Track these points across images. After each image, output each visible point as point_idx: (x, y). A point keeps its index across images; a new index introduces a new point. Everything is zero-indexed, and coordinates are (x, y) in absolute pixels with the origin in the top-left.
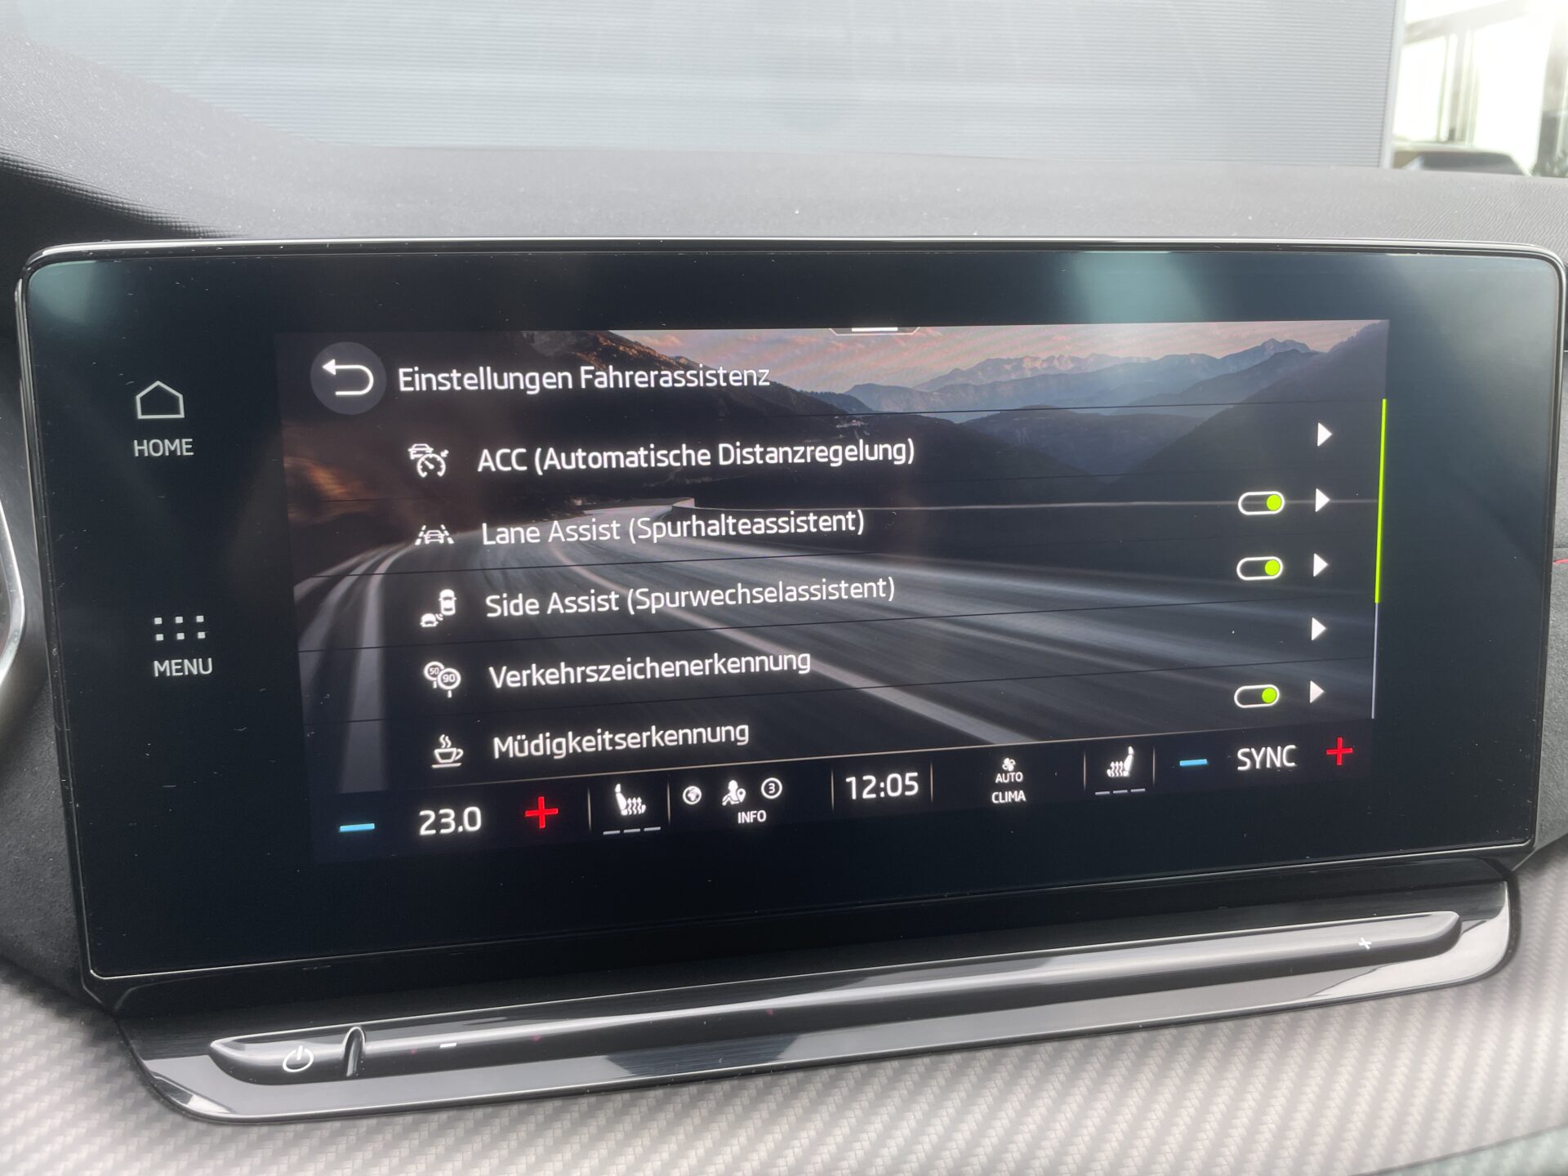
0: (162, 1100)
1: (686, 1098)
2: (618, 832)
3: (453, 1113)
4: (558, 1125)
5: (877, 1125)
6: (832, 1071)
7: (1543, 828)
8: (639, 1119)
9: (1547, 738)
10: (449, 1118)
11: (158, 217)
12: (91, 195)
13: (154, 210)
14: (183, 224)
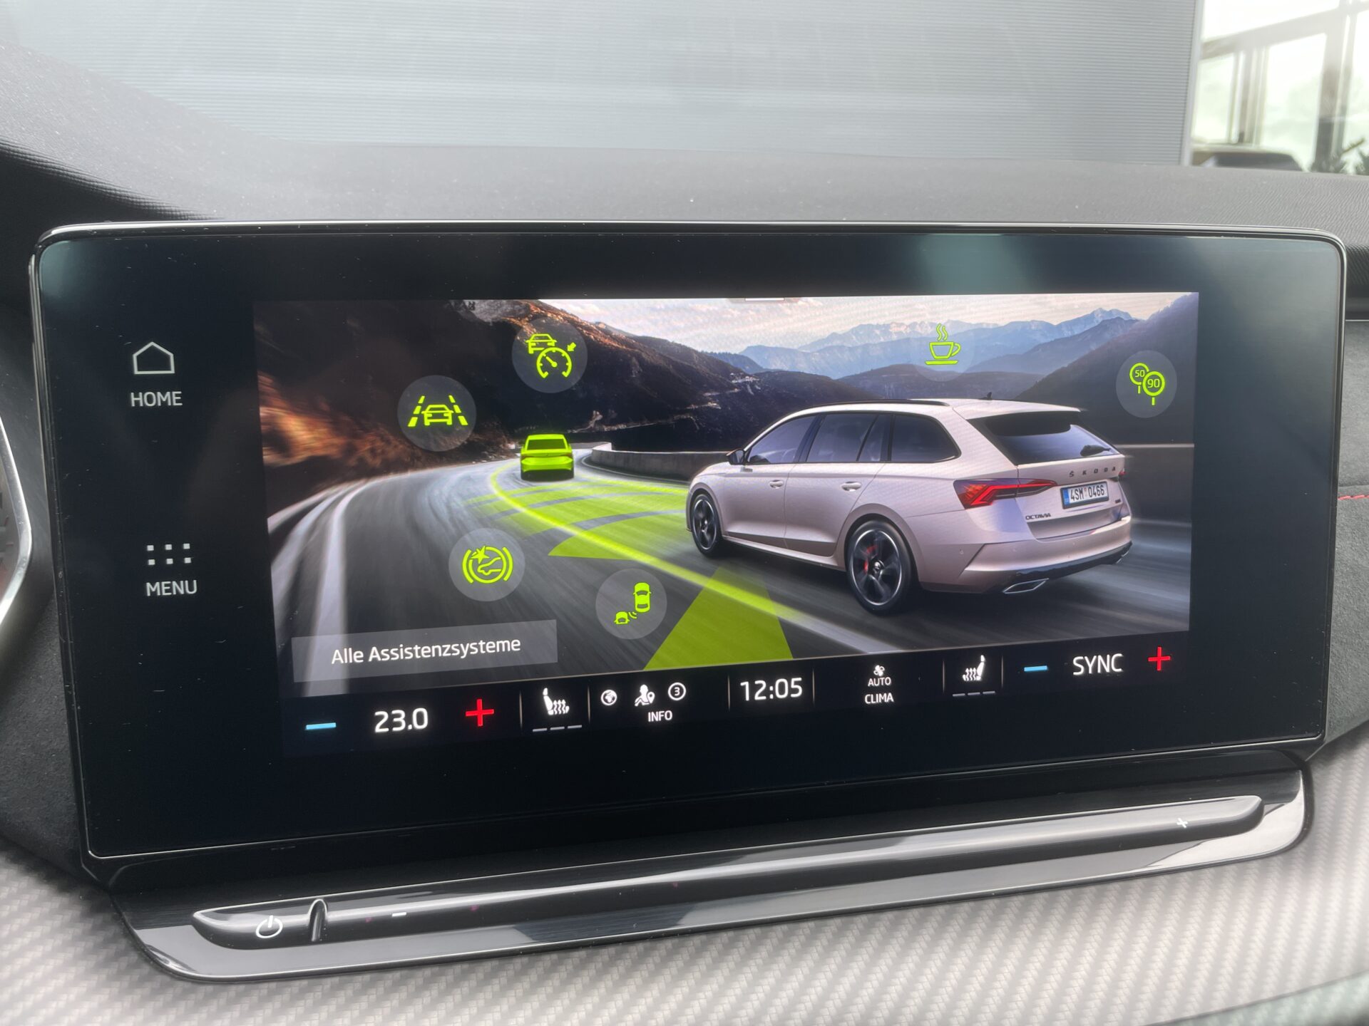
0: (152, 962)
1: (606, 958)
2: (545, 729)
3: (405, 972)
4: (496, 981)
5: (770, 980)
6: (731, 934)
7: (1332, 724)
8: (565, 976)
9: (1334, 647)
10: (401, 976)
11: (145, 202)
12: (88, 183)
13: (142, 197)
14: (167, 208)
